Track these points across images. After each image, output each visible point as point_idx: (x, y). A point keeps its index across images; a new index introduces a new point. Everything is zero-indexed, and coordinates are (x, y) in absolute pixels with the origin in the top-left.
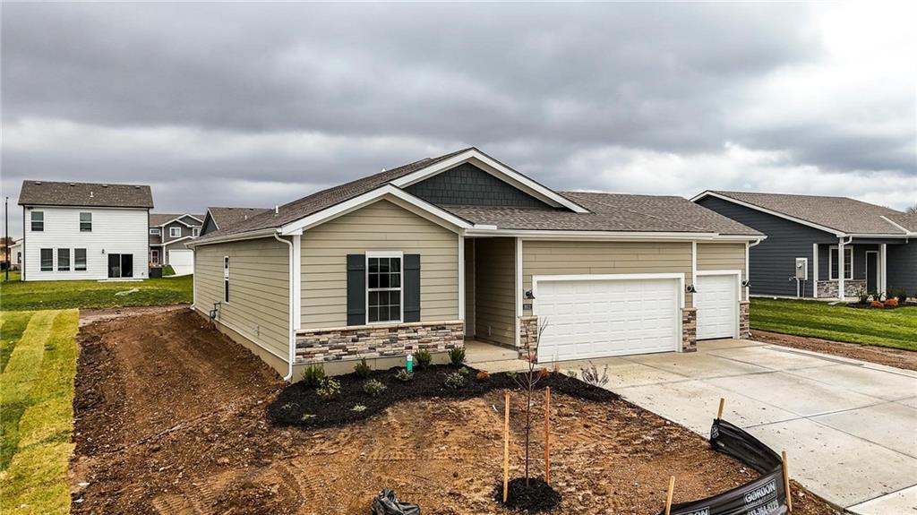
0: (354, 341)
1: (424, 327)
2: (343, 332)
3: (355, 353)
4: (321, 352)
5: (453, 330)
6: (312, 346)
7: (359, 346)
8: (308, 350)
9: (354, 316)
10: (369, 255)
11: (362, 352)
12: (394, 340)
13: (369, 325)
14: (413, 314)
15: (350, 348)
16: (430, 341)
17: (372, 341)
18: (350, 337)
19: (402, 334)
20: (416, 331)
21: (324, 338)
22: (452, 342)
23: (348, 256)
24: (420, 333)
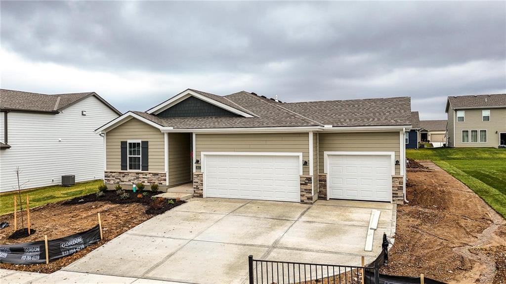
0: (123, 177)
1: (150, 173)
2: (120, 173)
3: (123, 182)
4: (112, 180)
5: (162, 176)
6: (109, 177)
7: (125, 179)
8: (109, 178)
9: (124, 167)
10: (129, 141)
11: (126, 182)
12: (138, 178)
13: (129, 170)
14: (146, 168)
15: (122, 179)
16: (152, 180)
17: (129, 178)
18: (122, 175)
19: (141, 176)
20: (146, 175)
21: (113, 174)
22: (162, 182)
23: (121, 142)
24: (148, 176)
